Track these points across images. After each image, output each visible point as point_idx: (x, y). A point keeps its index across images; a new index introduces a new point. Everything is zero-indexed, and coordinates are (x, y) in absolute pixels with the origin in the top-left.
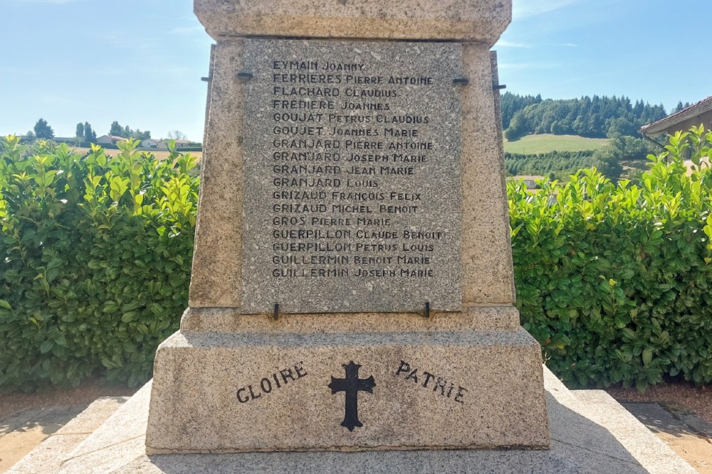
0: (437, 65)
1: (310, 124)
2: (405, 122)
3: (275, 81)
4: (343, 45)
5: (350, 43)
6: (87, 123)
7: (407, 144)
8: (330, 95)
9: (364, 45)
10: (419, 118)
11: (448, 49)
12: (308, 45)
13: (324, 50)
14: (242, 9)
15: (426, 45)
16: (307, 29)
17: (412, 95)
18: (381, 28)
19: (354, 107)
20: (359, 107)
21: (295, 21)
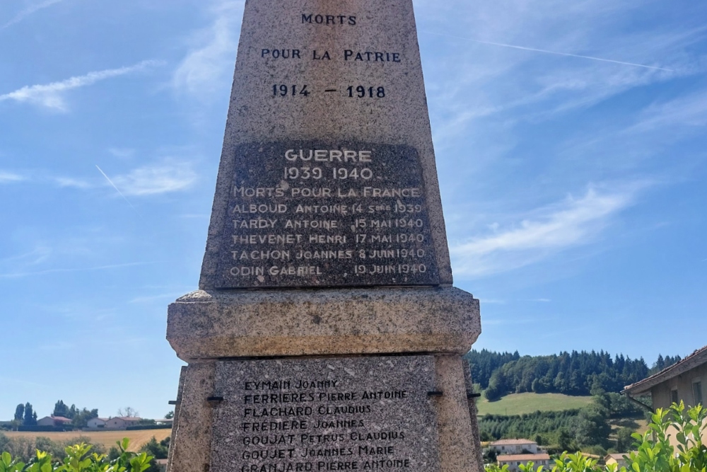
0: (411, 378)
1: (282, 447)
2: (380, 439)
3: (246, 403)
4: (316, 362)
5: (323, 360)
6: (28, 404)
7: (382, 462)
8: (302, 414)
9: (338, 362)
10: (394, 434)
11: (420, 362)
12: (281, 364)
13: (296, 368)
14: (215, 333)
15: (399, 358)
16: (281, 348)
17: (386, 410)
18: (355, 344)
19: (327, 425)
20: (332, 425)
21: (269, 342)
